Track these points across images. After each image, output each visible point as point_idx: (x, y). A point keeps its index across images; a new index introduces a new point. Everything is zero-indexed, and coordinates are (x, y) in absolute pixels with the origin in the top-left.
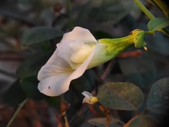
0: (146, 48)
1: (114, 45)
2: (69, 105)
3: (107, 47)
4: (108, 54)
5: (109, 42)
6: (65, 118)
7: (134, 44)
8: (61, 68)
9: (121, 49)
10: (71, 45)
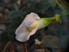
0: (61, 22)
1: (48, 20)
2: (28, 44)
3: (45, 21)
4: (45, 24)
5: (45, 19)
6: (26, 49)
7: (56, 20)
8: (25, 29)
9: (51, 22)
10: (30, 21)
